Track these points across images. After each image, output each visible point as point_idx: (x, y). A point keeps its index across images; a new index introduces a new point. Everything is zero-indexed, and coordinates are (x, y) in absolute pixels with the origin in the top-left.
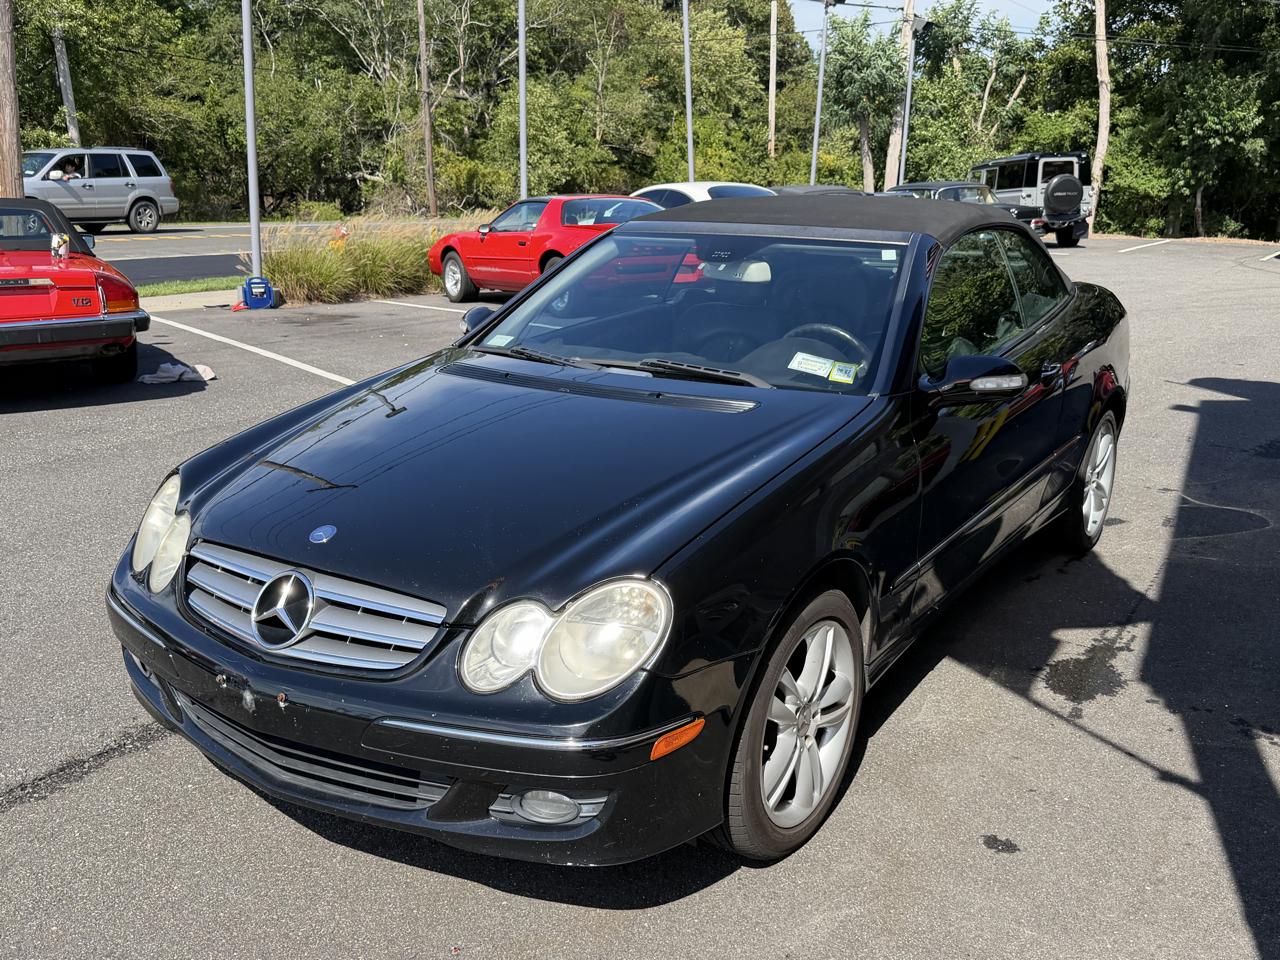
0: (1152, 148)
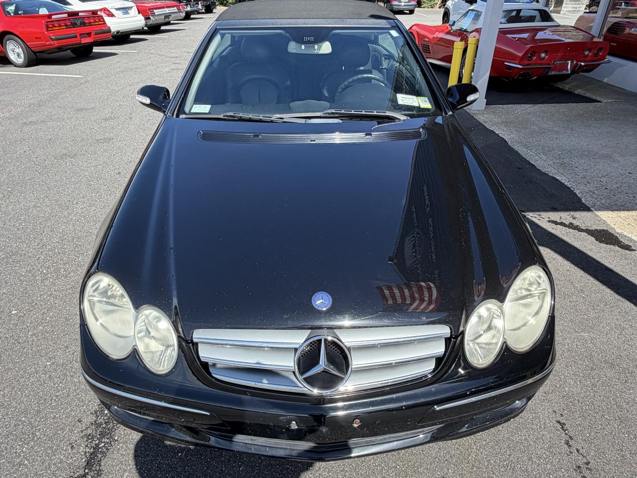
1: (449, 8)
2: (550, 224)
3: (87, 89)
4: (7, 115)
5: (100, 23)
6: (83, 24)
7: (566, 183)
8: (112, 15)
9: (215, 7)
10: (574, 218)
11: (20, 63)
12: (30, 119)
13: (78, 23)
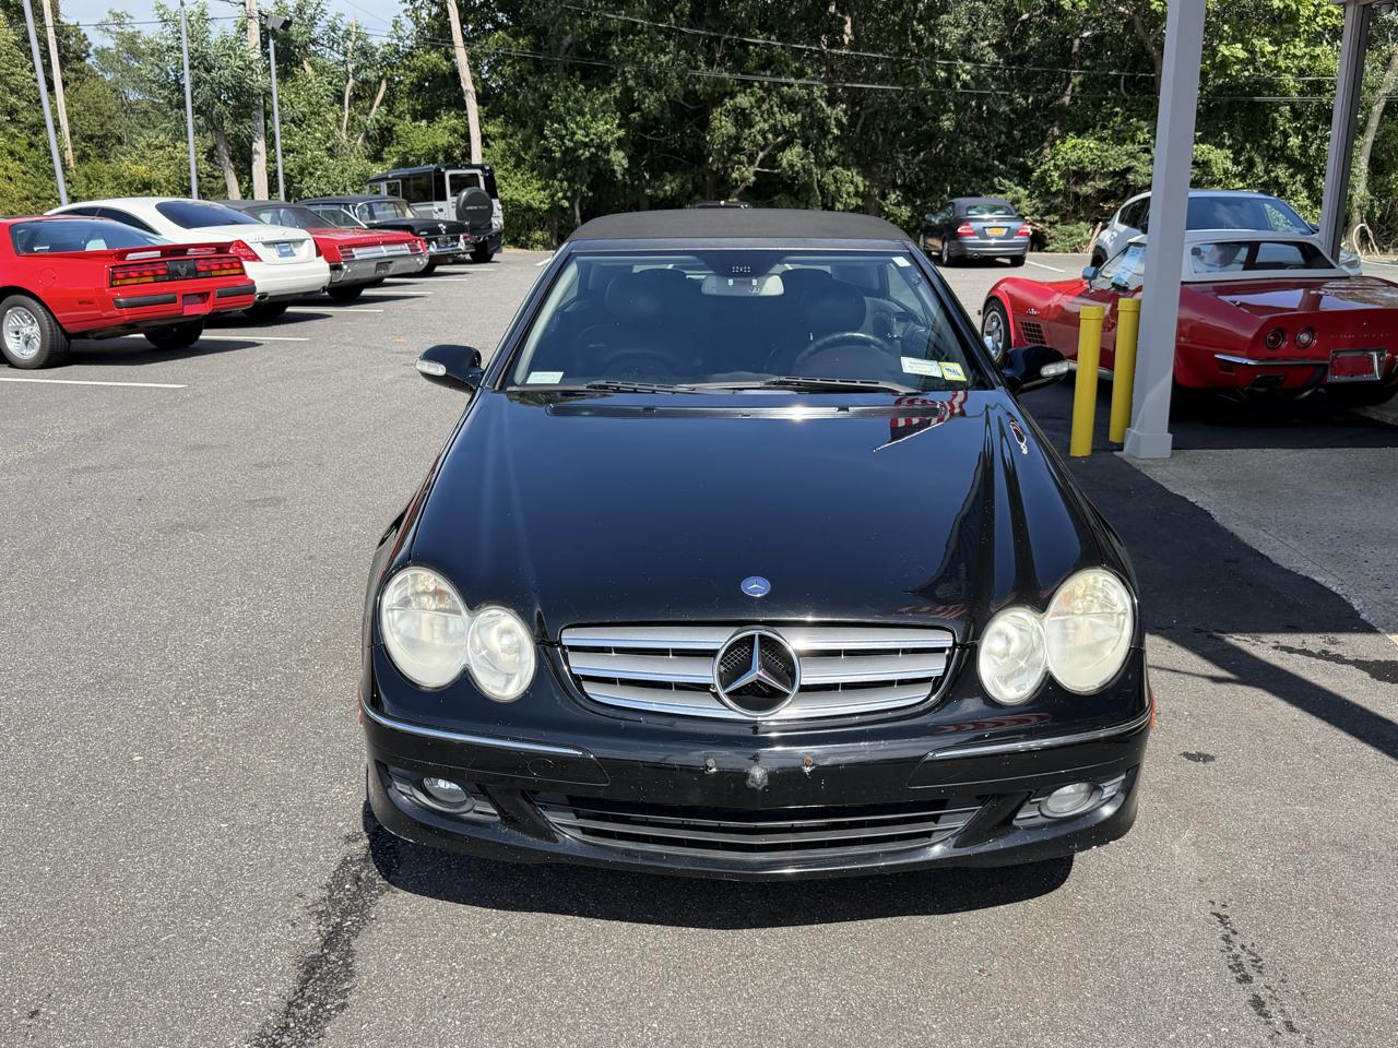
0: (524, 159)
1: (1103, 247)
2: (1277, 651)
3: (203, 409)
4: (28, 454)
5: (232, 272)
6: (194, 274)
7: (1334, 589)
8: (255, 258)
9: (499, 248)
10: (1334, 643)
11: (29, 357)
12: (84, 463)
13: (183, 271)
